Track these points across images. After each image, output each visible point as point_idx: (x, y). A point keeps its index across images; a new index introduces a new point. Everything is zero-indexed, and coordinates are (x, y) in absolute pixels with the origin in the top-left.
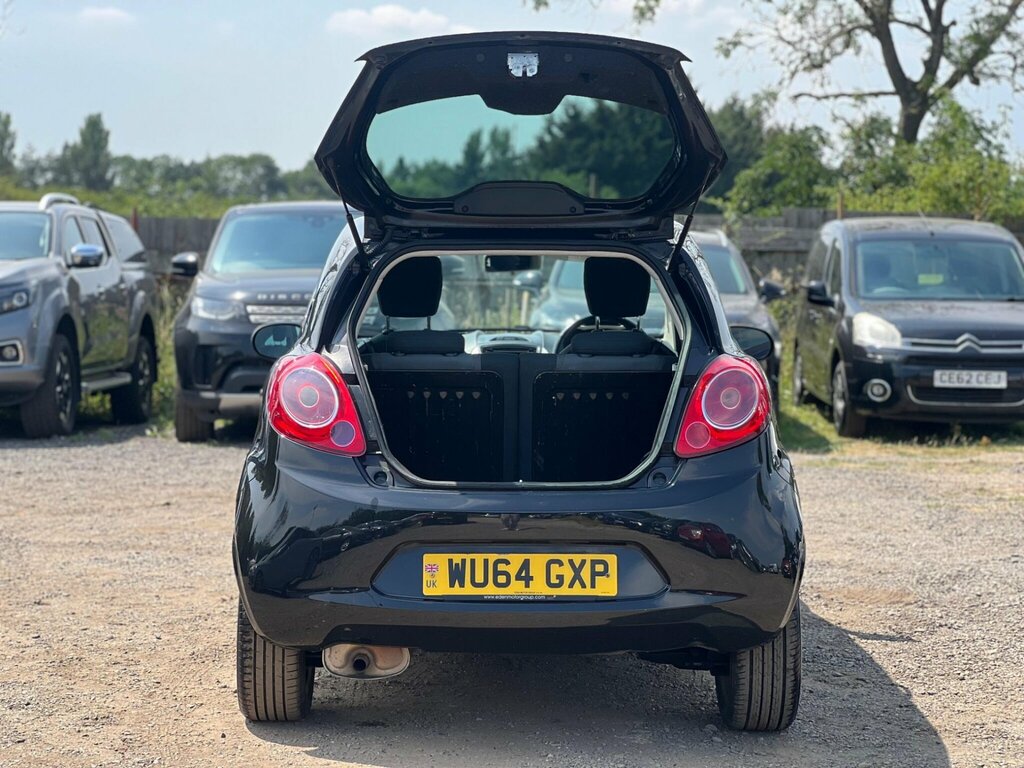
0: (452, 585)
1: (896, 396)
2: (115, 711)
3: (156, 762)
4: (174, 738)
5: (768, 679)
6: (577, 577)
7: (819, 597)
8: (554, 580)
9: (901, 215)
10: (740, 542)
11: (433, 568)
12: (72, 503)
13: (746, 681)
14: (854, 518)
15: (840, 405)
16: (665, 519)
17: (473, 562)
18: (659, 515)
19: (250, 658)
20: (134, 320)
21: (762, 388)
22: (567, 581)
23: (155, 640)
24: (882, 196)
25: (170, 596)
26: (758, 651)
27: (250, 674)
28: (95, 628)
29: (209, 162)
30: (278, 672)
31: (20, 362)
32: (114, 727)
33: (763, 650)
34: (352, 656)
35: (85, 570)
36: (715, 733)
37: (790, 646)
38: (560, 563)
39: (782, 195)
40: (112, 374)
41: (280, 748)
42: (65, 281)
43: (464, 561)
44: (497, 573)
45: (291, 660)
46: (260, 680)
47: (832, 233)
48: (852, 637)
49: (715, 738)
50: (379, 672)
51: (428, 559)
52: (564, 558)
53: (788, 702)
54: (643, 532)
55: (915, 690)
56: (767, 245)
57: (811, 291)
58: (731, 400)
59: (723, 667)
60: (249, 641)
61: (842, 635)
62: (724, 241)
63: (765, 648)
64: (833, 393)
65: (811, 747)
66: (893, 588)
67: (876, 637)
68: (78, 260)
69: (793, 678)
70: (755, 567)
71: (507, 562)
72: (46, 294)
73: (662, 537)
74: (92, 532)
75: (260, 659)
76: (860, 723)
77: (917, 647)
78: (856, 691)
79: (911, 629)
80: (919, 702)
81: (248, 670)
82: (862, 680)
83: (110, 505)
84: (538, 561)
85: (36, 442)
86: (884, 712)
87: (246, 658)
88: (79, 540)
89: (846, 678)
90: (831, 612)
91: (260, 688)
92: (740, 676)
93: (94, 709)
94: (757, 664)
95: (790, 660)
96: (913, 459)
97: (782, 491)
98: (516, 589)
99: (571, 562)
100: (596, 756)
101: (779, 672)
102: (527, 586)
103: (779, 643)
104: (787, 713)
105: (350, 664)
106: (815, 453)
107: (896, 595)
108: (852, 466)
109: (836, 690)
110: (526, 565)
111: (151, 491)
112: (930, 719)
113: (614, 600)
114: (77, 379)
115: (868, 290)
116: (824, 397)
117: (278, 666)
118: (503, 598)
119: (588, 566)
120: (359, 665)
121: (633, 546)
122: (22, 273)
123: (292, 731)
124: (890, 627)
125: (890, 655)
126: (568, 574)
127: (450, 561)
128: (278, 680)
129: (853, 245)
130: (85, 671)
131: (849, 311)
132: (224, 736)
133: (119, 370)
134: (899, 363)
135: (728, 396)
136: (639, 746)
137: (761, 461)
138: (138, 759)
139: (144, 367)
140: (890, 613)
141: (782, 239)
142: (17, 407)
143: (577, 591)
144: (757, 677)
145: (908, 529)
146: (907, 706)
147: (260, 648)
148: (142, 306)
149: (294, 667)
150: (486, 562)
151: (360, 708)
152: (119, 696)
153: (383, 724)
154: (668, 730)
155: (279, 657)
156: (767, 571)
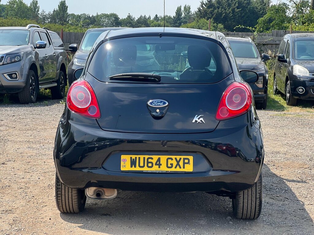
0: (131, 167)
1: (307, 92)
2: (14, 208)
3: (22, 230)
4: (32, 219)
5: (250, 201)
6: (178, 164)
7: (274, 165)
8: (169, 165)
9: (311, 32)
10: (240, 151)
11: (125, 160)
12: (28, 127)
13: (242, 202)
14: (289, 135)
15: (288, 95)
16: (212, 143)
17: (139, 158)
18: (211, 141)
19: (60, 191)
20: (59, 65)
21: (249, 94)
22: (174, 166)
23: (38, 179)
24: (305, 26)
25: (49, 162)
26: (246, 191)
27: (60, 197)
28: (19, 174)
29: (98, 16)
30: (70, 196)
31: (18, 79)
32: (12, 214)
33: (248, 191)
34: (96, 191)
35: (24, 151)
36: (230, 220)
37: (258, 190)
38: (172, 159)
39: (273, 26)
40: (51, 83)
41: (70, 224)
42: (34, 52)
43: (136, 158)
44: (148, 163)
45: (75, 192)
46: (63, 199)
47: (287, 38)
48: (285, 181)
49: (230, 222)
50: (106, 197)
51: (123, 157)
52: (173, 157)
53: (257, 209)
54: (205, 147)
55: (306, 203)
56: (266, 42)
57: (279, 57)
58: (237, 99)
59: (234, 196)
60: (60, 185)
61: (281, 180)
62: (251, 41)
63: (249, 190)
64: (286, 91)
65: (265, 226)
66: (300, 162)
67: (293, 181)
68: (38, 46)
69: (259, 201)
70: (246, 160)
71: (152, 159)
72: (27, 57)
73: (211, 149)
74: (31, 137)
75: (63, 191)
76: (284, 216)
77: (307, 185)
78: (284, 203)
79: (306, 178)
80: (306, 207)
81: (59, 195)
82: (287, 198)
83: (40, 127)
84: (164, 158)
85: (23, 105)
86: (294, 212)
87: (58, 191)
88: (26, 140)
89: (281, 197)
90: (278, 171)
91: (64, 202)
92: (240, 200)
93: (7, 207)
94: (246, 196)
95: (258, 195)
96: (311, 113)
97: (256, 132)
98: (155, 169)
99: (176, 159)
100: (185, 229)
101: (254, 199)
102: (159, 167)
103: (254, 189)
104: (257, 214)
105: (95, 194)
106: (279, 111)
107: (302, 165)
108: (291, 116)
109: (277, 203)
110: (159, 160)
111: (55, 123)
112: (310, 215)
113: (192, 173)
114: (38, 85)
115: (298, 57)
116: (283, 92)
117: (70, 194)
118: (150, 172)
119: (182, 160)
120: (98, 195)
121: (199, 153)
122: (19, 50)
123: (76, 217)
124: (298, 177)
125: (298, 188)
126: (175, 163)
127: (131, 158)
128: (70, 199)
129: (294, 42)
130: (9, 191)
131: (292, 64)
132: (50, 219)
133: (53, 82)
134: (308, 81)
135: (236, 97)
136: (202, 225)
137: (248, 122)
138: (16, 228)
139: (62, 80)
140: (299, 172)
141: (271, 40)
142: (17, 93)
143: (178, 169)
144: (246, 201)
145: (308, 139)
146: (302, 209)
147: (63, 187)
148: (61, 61)
149: (76, 195)
150: (144, 158)
151: (103, 208)
152: (18, 202)
153: (109, 215)
154: (213, 218)
155: (70, 191)
156: (250, 161)
